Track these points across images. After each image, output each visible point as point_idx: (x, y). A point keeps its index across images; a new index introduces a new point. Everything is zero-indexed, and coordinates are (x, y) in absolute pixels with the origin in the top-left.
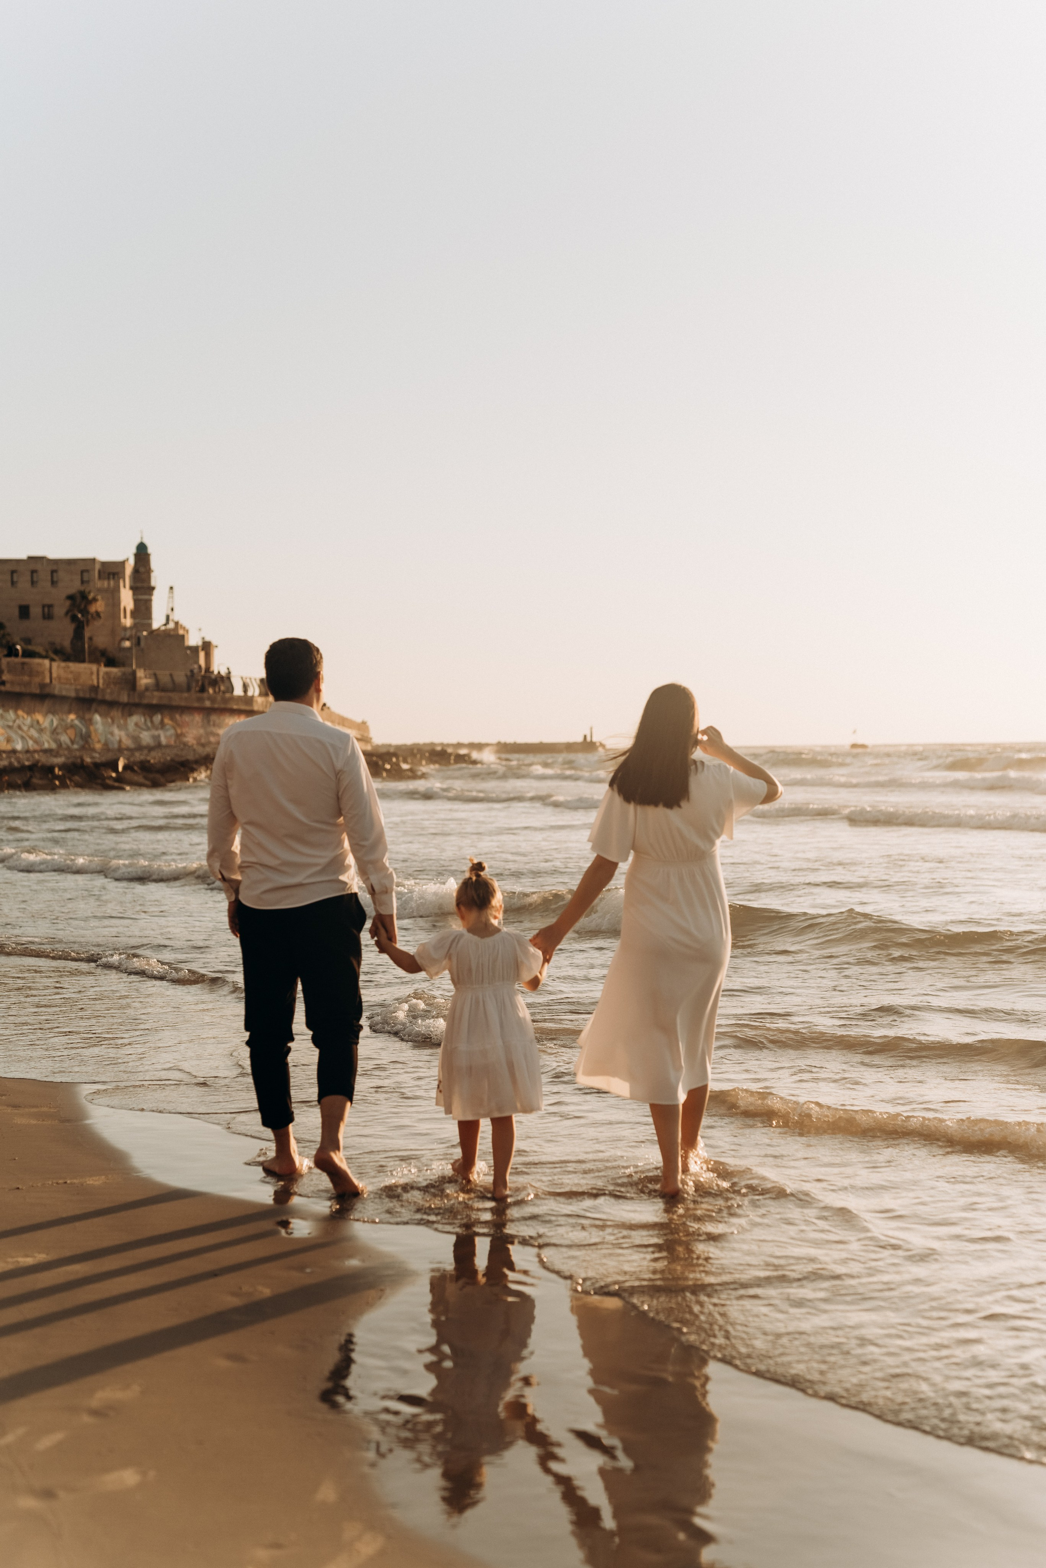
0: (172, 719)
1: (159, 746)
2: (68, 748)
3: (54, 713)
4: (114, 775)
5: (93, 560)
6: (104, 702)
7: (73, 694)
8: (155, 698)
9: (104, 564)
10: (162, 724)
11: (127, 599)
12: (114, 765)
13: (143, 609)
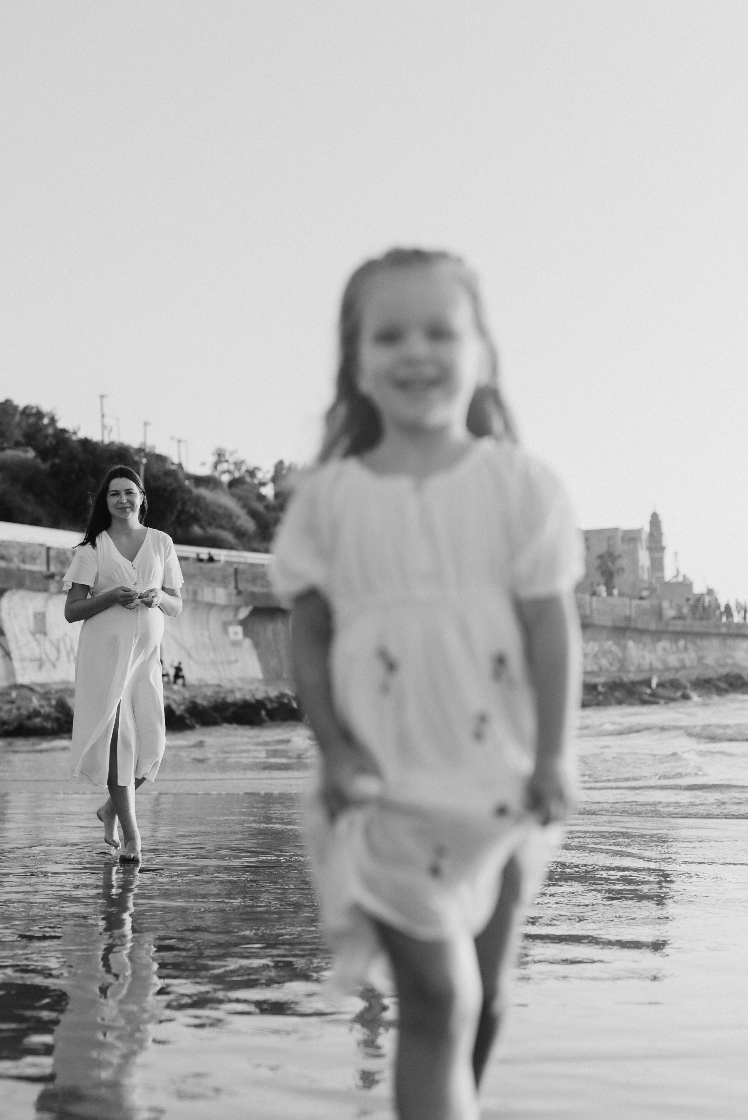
0: (694, 643)
1: (683, 667)
2: (607, 671)
3: (595, 640)
4: (649, 691)
5: (616, 530)
6: (636, 630)
7: (609, 624)
8: (678, 626)
9: (626, 532)
10: (686, 648)
11: (644, 558)
12: (647, 683)
13: (657, 565)
